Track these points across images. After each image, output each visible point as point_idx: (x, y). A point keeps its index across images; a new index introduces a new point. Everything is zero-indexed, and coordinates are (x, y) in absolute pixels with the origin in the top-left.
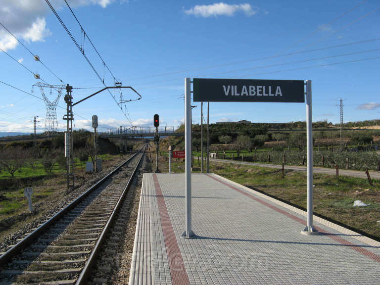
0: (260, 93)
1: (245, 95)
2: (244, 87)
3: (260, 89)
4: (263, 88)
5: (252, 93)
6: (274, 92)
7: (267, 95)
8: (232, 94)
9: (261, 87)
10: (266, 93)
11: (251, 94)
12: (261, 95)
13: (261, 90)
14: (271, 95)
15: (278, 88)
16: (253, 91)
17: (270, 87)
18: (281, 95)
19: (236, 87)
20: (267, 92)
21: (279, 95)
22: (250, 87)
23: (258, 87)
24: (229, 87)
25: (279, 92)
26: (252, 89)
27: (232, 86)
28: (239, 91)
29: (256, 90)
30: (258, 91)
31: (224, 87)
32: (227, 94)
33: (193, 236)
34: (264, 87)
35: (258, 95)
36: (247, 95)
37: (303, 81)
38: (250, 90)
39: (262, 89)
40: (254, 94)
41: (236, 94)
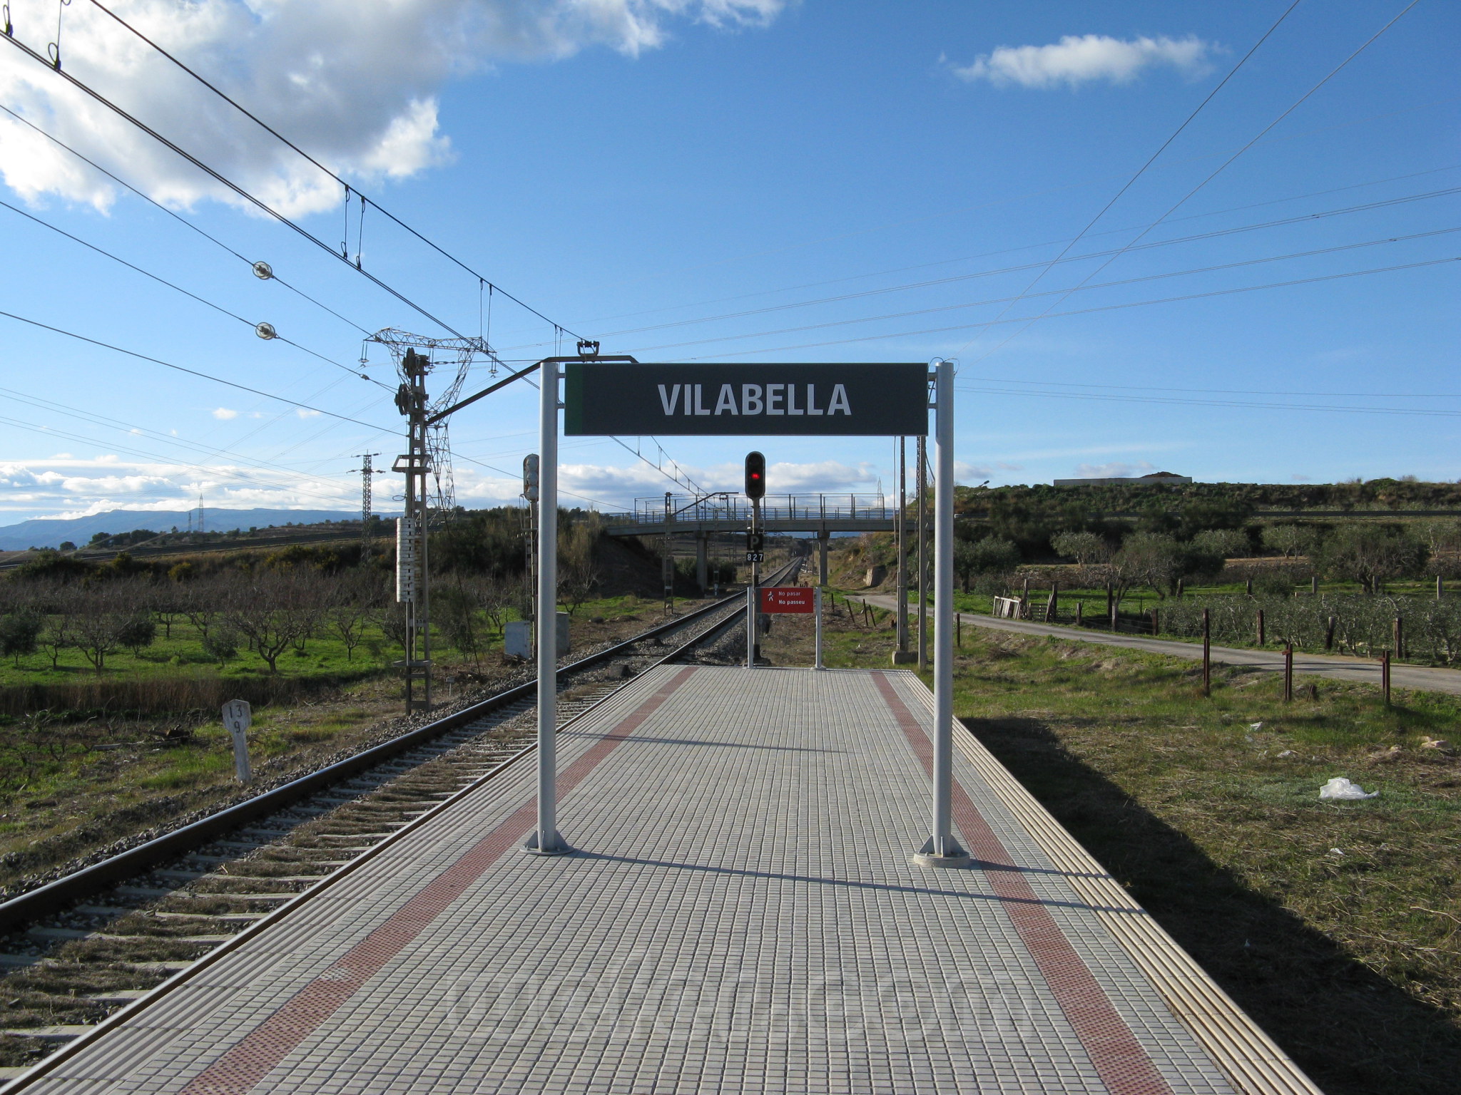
0: (777, 405)
1: (726, 412)
2: (726, 388)
3: (776, 393)
4: (786, 388)
5: (752, 406)
6: (822, 402)
7: (800, 412)
8: (688, 412)
9: (781, 387)
10: (797, 407)
11: (746, 411)
12: (781, 412)
13: (780, 398)
14: (812, 411)
15: (839, 388)
16: (753, 399)
17: (811, 388)
18: (848, 412)
19: (698, 388)
20: (801, 403)
21: (839, 412)
22: (746, 388)
23: (771, 388)
24: (676, 388)
25: (840, 401)
26: (752, 393)
27: (688, 388)
28: (709, 401)
29: (763, 398)
30: (771, 399)
31: (662, 389)
32: (669, 411)
33: (557, 848)
34: (791, 388)
35: (771, 411)
36: (735, 412)
37: (925, 366)
38: (746, 399)
39: (784, 393)
40: (758, 410)
41: (699, 411)
